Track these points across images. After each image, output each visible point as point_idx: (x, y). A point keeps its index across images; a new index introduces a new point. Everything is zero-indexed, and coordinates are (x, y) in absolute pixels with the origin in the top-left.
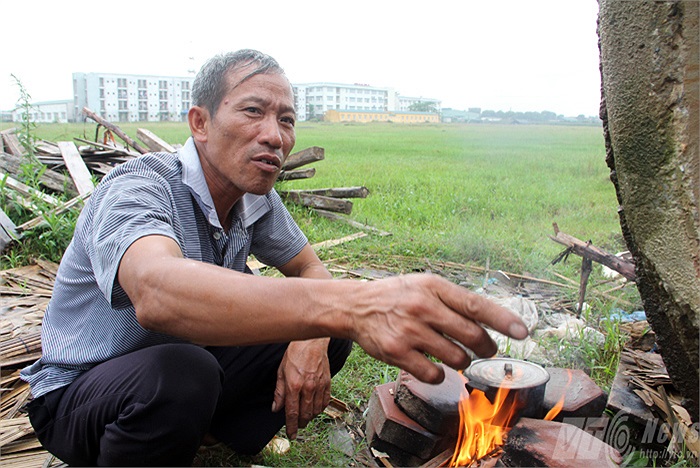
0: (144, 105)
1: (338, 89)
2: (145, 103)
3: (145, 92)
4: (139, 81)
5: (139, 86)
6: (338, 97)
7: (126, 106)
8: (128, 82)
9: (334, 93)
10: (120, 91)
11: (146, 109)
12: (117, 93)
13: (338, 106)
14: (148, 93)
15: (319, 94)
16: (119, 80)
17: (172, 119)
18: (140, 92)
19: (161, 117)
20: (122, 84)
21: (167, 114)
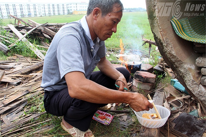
0: (15, 13)
1: (76, 4)
2: (16, 12)
3: (15, 8)
4: (13, 5)
5: (13, 6)
6: (76, 7)
7: (9, 13)
8: (9, 5)
9: (75, 5)
10: (7, 8)
11: (16, 14)
12: (6, 9)
13: (77, 9)
14: (16, 9)
15: (71, 6)
16: (6, 5)
17: (25, 17)
18: (13, 8)
19: (22, 16)
20: (7, 6)
21: (23, 15)
